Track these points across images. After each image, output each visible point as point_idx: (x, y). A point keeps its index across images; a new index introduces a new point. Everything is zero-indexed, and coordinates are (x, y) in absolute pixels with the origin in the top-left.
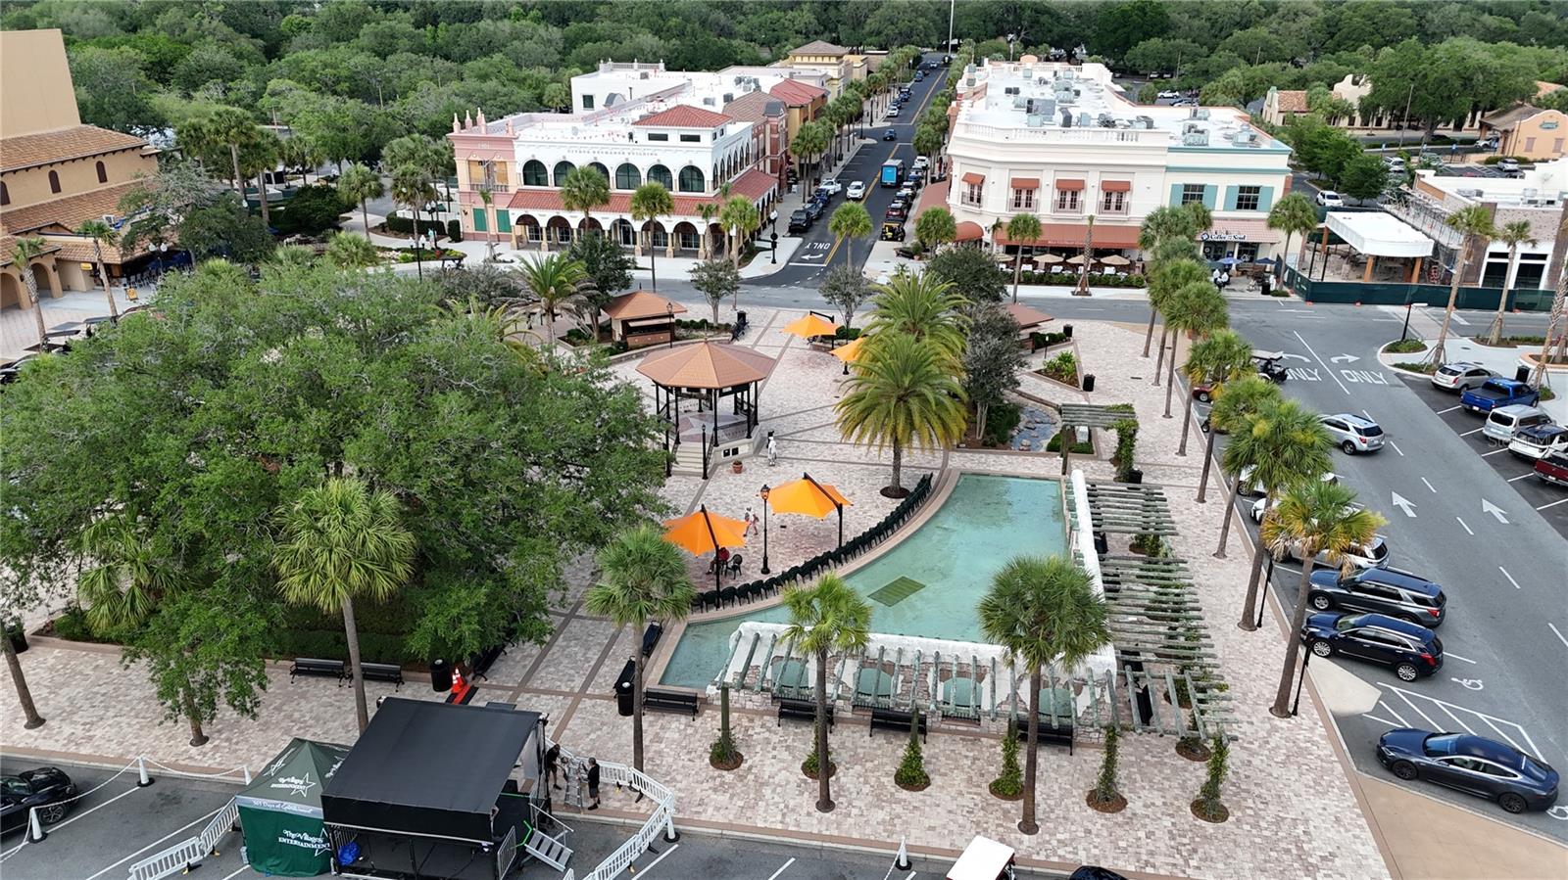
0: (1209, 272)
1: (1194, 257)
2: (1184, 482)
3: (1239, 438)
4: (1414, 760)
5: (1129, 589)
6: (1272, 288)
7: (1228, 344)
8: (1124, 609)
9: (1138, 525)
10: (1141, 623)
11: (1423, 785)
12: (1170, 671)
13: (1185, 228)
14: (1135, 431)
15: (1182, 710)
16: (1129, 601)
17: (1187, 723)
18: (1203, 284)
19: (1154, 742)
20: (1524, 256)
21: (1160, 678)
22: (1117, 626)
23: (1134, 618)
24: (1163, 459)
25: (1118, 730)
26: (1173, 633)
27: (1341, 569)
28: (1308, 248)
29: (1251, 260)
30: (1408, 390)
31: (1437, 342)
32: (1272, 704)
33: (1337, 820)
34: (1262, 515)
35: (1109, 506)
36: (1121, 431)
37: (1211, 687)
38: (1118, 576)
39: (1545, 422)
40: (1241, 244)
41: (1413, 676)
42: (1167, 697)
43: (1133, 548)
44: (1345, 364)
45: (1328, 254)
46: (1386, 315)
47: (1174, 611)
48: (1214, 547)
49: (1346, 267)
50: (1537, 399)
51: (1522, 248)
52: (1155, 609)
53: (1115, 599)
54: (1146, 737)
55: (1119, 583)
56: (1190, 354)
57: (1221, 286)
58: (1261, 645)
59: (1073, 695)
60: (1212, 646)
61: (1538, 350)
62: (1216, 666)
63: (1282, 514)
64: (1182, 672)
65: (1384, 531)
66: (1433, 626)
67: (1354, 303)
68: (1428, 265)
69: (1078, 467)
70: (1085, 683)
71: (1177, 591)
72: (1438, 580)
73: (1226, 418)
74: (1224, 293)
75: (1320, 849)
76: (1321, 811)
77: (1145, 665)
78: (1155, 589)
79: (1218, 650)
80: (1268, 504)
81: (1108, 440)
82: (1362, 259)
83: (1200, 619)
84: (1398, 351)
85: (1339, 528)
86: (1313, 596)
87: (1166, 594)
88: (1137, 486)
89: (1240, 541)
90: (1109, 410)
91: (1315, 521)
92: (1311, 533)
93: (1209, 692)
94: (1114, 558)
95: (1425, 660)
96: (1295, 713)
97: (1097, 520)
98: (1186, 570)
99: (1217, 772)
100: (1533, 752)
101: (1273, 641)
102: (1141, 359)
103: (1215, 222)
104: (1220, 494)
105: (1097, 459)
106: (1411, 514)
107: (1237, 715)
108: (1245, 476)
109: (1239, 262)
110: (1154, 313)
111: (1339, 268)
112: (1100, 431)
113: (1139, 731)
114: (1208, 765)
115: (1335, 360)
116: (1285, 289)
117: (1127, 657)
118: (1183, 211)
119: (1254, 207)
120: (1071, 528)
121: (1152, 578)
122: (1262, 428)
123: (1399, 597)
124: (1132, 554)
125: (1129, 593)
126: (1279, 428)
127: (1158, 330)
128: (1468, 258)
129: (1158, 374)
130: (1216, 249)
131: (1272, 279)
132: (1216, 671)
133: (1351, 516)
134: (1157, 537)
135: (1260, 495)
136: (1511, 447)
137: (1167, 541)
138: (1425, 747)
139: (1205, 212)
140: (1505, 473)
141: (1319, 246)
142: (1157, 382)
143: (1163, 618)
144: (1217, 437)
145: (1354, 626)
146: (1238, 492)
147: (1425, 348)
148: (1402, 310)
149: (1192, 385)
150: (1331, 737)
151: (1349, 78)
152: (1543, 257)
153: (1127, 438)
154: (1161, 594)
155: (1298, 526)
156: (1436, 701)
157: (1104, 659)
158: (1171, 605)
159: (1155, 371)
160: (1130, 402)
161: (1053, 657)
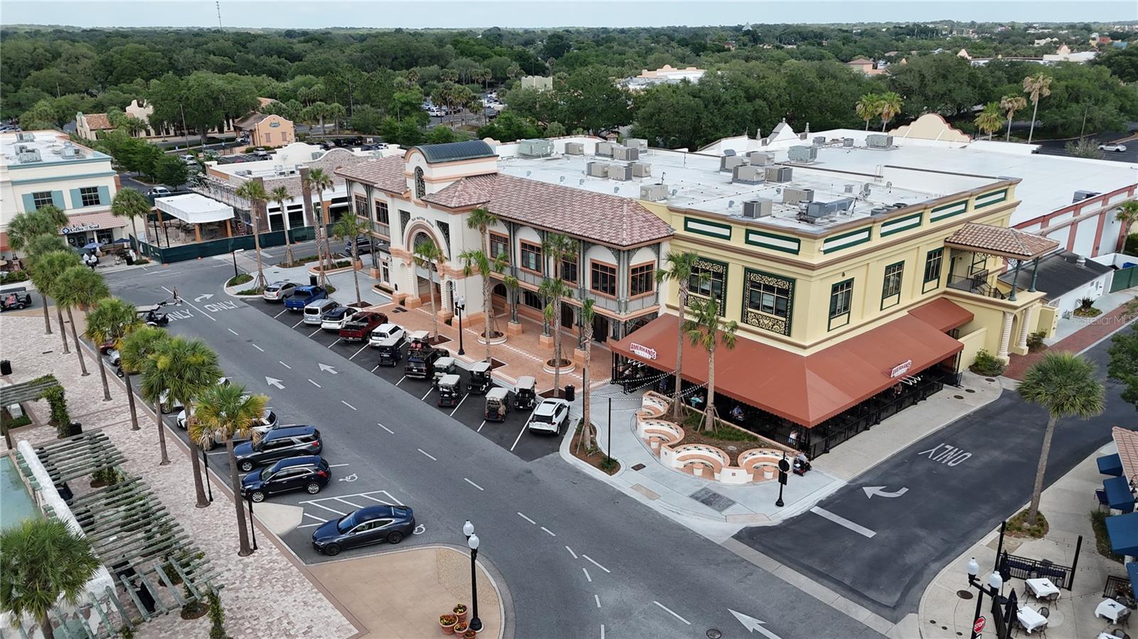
0: (79, 257)
1: (63, 248)
2: (118, 420)
3: (149, 374)
4: (336, 541)
5: (102, 517)
6: (134, 259)
7: (115, 308)
8: (104, 534)
9: (93, 465)
10: (122, 538)
11: (346, 553)
12: (157, 563)
13: (47, 228)
14: (62, 394)
15: (176, 587)
16: (106, 526)
17: (183, 593)
18: (77, 268)
19: (163, 621)
20: (289, 208)
21: (151, 572)
22: (102, 550)
23: (115, 537)
24: (93, 408)
25: (131, 627)
26: (150, 534)
27: (252, 439)
28: (150, 226)
29: (110, 242)
30: (252, 308)
31: (258, 272)
32: (239, 550)
33: (305, 603)
34: (186, 423)
35: (61, 460)
36: (50, 398)
37: (192, 559)
38: (89, 511)
39: (336, 307)
40: (97, 231)
41: (317, 488)
42: (162, 583)
43: (93, 484)
44: (205, 301)
45: (166, 228)
46: (220, 262)
47: (144, 518)
48: (159, 458)
49: (182, 235)
50: (327, 294)
51: (286, 203)
52: (129, 523)
53: (93, 530)
54: (155, 621)
55: (92, 516)
56: (87, 323)
57: (93, 265)
58: (217, 513)
59: (84, 621)
60: (183, 530)
61: (317, 264)
62: (190, 543)
63: (200, 417)
64: (167, 560)
65: (270, 404)
66: (318, 452)
67: (197, 258)
68: (235, 223)
69: (22, 439)
70: (90, 606)
71: (141, 502)
72: (312, 424)
73: (133, 362)
74: (97, 270)
75: (301, 628)
76: (294, 603)
77: (136, 569)
78: (123, 508)
79: (188, 531)
80: (188, 414)
81: (42, 408)
82: (191, 227)
83: (167, 514)
84: (236, 284)
85: (241, 413)
86: (240, 464)
87: (134, 508)
88: (80, 435)
89: (175, 446)
90: (32, 384)
91: (223, 414)
92: (225, 423)
93: (192, 564)
94: (81, 499)
95: (321, 475)
96: (256, 548)
97: (54, 475)
98: (143, 484)
99: (217, 618)
100: (395, 502)
101: (224, 507)
102: (46, 336)
103: (70, 219)
104: (149, 419)
105: (37, 425)
106: (281, 387)
107: (218, 569)
108: (163, 400)
109: (101, 245)
110: (45, 299)
111: (177, 236)
112: (31, 404)
113: (149, 619)
114: (209, 616)
115: (197, 300)
116: (144, 258)
117: (119, 570)
118: (39, 214)
119: (98, 203)
120: (34, 490)
121: (118, 500)
122: (163, 362)
123: (292, 443)
124: (95, 490)
125: (103, 520)
126: (176, 359)
127: (53, 310)
128: (257, 215)
129: (66, 344)
130: (79, 239)
131: (131, 253)
132: (192, 547)
133: (247, 402)
134: (110, 469)
135: (179, 409)
136: (323, 326)
137: (120, 469)
138: (339, 529)
139: (58, 212)
140: (325, 343)
141: (157, 223)
142: (67, 351)
143: (138, 527)
144: (131, 378)
145: (272, 473)
146: (163, 412)
147: (252, 278)
148: (229, 256)
149: (97, 346)
150: (284, 553)
151: (134, 102)
152: (300, 206)
153: (57, 401)
154: (130, 510)
155: (214, 421)
156: (335, 498)
157: (102, 579)
158: (141, 514)
159: (62, 342)
160: (49, 373)
161: (55, 598)
